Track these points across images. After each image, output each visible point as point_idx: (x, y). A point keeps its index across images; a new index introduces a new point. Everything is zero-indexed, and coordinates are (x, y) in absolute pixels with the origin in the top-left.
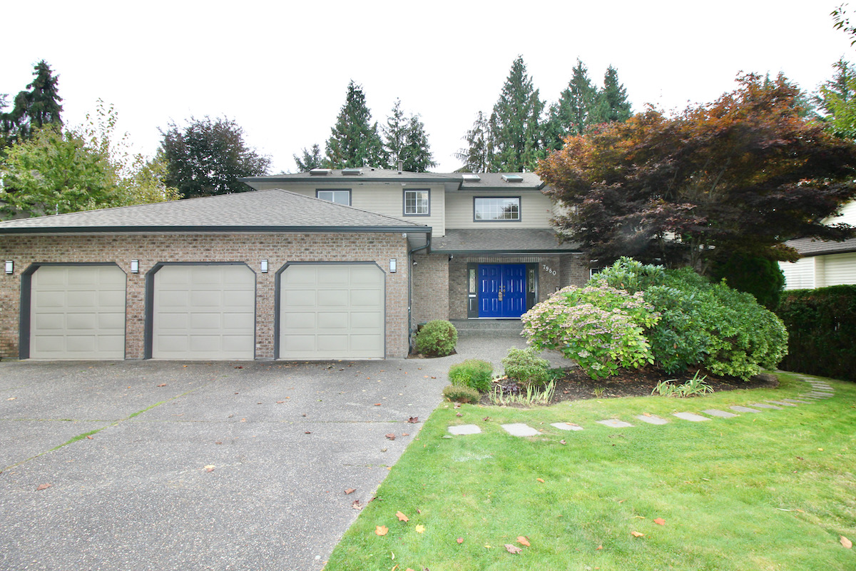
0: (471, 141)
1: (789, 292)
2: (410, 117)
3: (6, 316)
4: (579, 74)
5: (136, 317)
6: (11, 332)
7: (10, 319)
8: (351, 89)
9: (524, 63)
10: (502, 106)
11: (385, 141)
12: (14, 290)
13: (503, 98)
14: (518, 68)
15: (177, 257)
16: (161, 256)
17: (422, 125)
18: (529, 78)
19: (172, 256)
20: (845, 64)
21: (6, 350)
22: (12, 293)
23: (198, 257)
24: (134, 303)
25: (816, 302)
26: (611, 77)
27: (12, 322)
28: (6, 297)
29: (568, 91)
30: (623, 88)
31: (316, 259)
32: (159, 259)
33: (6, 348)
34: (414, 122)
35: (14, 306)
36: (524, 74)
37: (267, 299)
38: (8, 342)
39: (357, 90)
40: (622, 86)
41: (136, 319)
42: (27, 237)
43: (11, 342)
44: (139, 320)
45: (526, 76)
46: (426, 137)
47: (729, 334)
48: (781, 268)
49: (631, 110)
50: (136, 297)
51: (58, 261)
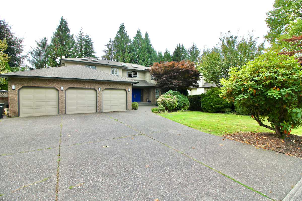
0: (108, 47)
1: (189, 96)
2: (86, 35)
3: (12, 103)
4: (139, 33)
5: (62, 102)
6: (15, 108)
7: (14, 104)
8: (62, 19)
9: (124, 26)
10: (117, 38)
11: (77, 41)
12: (15, 95)
13: (117, 35)
14: (122, 27)
15: (75, 86)
16: (70, 86)
17: (91, 38)
18: (125, 31)
19: (73, 86)
20: (194, 44)
21: (13, 114)
22: (15, 96)
23: (81, 87)
24: (61, 99)
25: (192, 98)
26: (147, 35)
27: (15, 105)
28: (12, 97)
29: (136, 38)
30: (150, 40)
31: (112, 88)
32: (69, 87)
33: (13, 113)
34: (87, 37)
35: (15, 100)
36: (124, 30)
37: (100, 97)
38: (14, 111)
39: (64, 20)
40: (149, 39)
41: (62, 103)
42: (20, 78)
43: (15, 111)
44: (63, 103)
45: (125, 30)
46: (92, 43)
47: (185, 103)
48: (188, 92)
49: (152, 46)
50: (62, 97)
51: (33, 86)
